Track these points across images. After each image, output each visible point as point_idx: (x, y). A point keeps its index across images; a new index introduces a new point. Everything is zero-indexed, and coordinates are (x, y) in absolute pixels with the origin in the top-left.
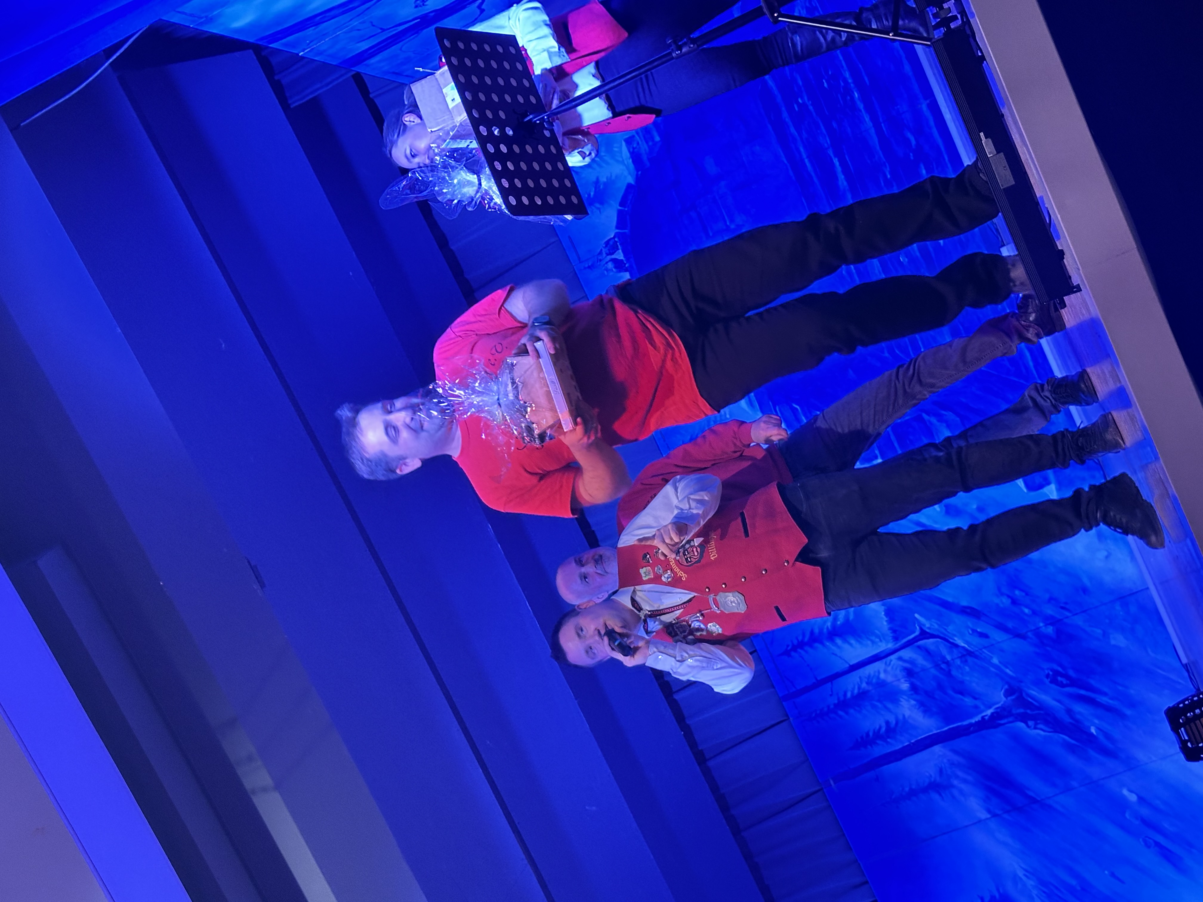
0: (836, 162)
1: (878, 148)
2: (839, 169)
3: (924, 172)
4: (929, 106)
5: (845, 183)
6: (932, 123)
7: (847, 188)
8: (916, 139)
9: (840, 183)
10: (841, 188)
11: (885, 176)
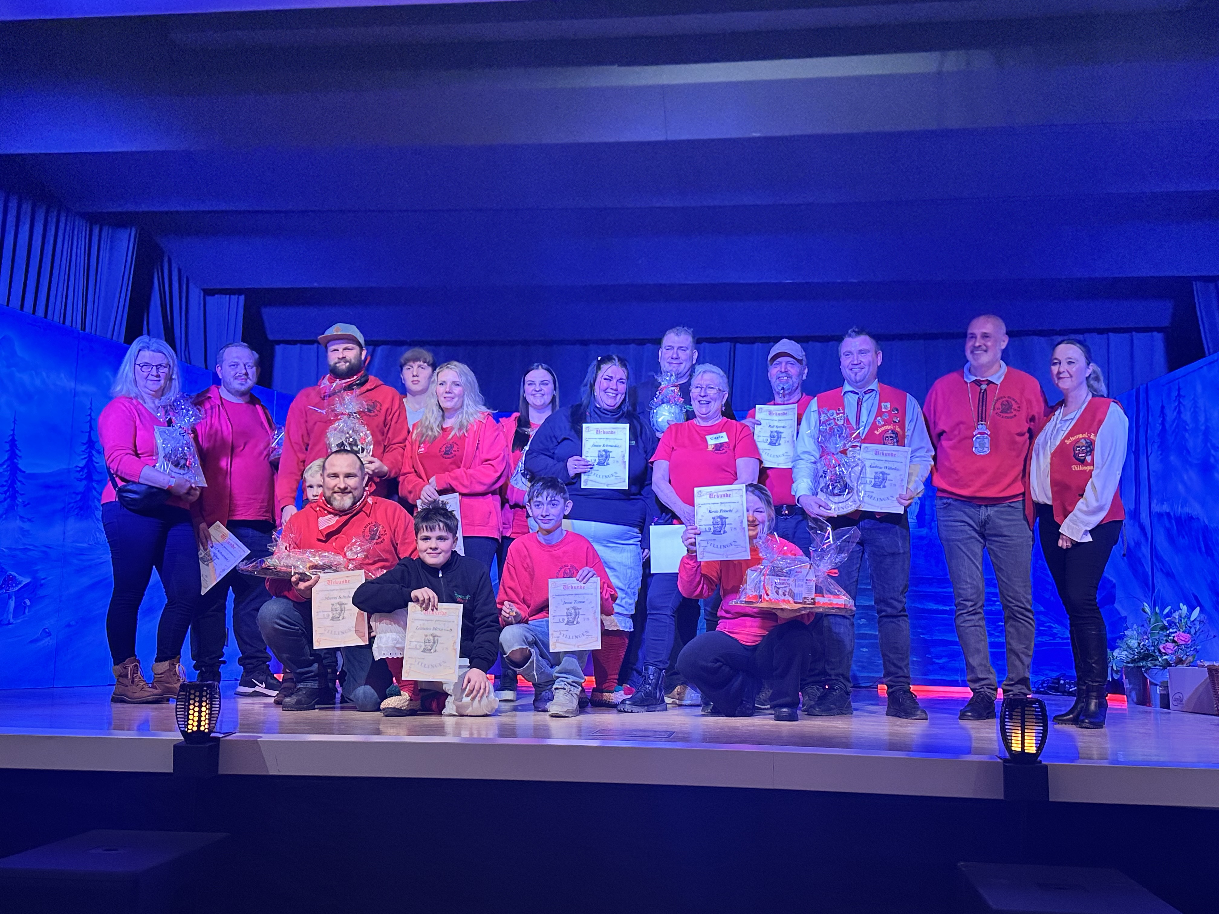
0: (947, 608)
1: (943, 638)
2: (941, 607)
3: (915, 659)
4: (957, 681)
5: (930, 607)
6: (944, 678)
7: (926, 607)
8: (938, 663)
9: (931, 604)
10: (928, 604)
11: (923, 634)
